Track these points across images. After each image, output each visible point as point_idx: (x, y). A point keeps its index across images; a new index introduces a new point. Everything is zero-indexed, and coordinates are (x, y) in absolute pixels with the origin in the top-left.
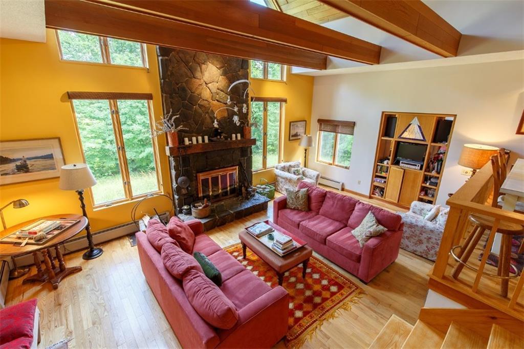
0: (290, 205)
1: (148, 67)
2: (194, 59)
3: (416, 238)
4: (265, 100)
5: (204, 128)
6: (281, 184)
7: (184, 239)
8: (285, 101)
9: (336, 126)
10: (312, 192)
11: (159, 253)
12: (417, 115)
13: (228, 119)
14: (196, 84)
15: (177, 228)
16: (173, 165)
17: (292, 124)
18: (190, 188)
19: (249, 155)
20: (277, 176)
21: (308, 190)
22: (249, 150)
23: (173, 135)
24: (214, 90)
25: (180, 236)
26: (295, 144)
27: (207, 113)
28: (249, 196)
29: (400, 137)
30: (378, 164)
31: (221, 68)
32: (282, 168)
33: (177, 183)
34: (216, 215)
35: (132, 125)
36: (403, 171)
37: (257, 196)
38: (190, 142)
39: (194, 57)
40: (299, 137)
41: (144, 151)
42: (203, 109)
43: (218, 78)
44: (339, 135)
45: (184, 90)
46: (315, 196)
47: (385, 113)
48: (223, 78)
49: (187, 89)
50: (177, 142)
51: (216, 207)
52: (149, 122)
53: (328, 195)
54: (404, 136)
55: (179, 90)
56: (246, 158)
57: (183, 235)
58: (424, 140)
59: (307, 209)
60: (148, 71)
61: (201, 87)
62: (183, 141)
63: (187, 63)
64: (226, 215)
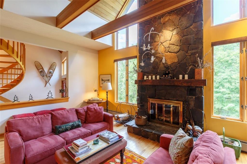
5: (158, 71)
13: (179, 63)
14: (155, 45)
24: (167, 46)
27: (161, 61)
31: (173, 29)
43: (170, 37)
48: (175, 36)
61: (158, 46)
64: (149, 132)
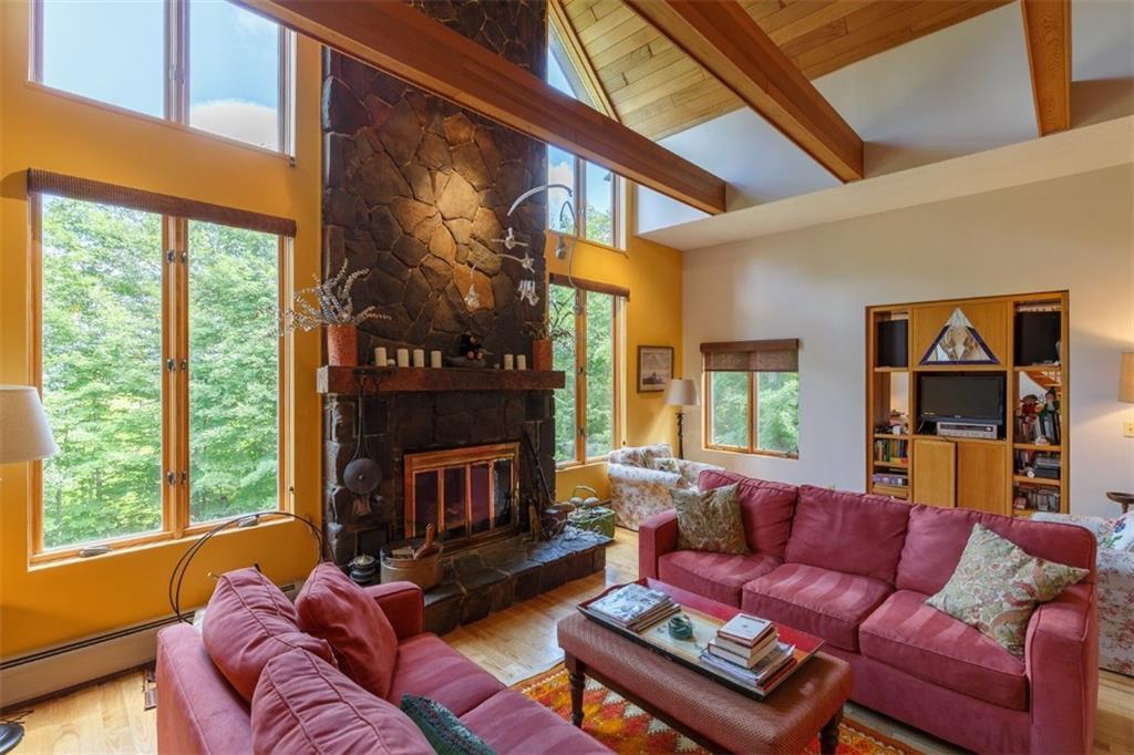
0: (692, 538)
1: (293, 154)
2: (416, 154)
3: (1119, 619)
4: (582, 287)
5: (431, 331)
6: (627, 504)
7: (359, 644)
8: (626, 294)
9: (749, 353)
10: (751, 495)
11: (245, 704)
12: (958, 303)
13: (496, 314)
14: (418, 213)
15: (334, 601)
16: (335, 423)
17: (643, 351)
18: (379, 498)
19: (547, 415)
20: (616, 480)
21: (739, 491)
22: (547, 400)
23: (343, 332)
24: (464, 237)
25: (343, 632)
26: (653, 402)
27: (442, 291)
28: (550, 528)
29: (924, 361)
30: (877, 435)
31: (483, 188)
32: (629, 457)
33: (340, 481)
34: (459, 583)
35: (234, 405)
36: (953, 445)
37: (571, 532)
38: (392, 362)
39: (418, 149)
40: (657, 387)
41: (255, 469)
42: (433, 279)
43: (473, 209)
44: (758, 375)
45: (384, 221)
46: (763, 504)
47: (872, 311)
48: (486, 214)
49: (392, 219)
50: (354, 357)
51: (456, 562)
52: (276, 398)
53: (806, 498)
54: (932, 358)
55: (371, 219)
56: (539, 422)
57: (357, 630)
58: (993, 360)
59: (744, 548)
60: (292, 163)
61: (429, 224)
62: (373, 358)
63: (397, 161)
64: (490, 584)
